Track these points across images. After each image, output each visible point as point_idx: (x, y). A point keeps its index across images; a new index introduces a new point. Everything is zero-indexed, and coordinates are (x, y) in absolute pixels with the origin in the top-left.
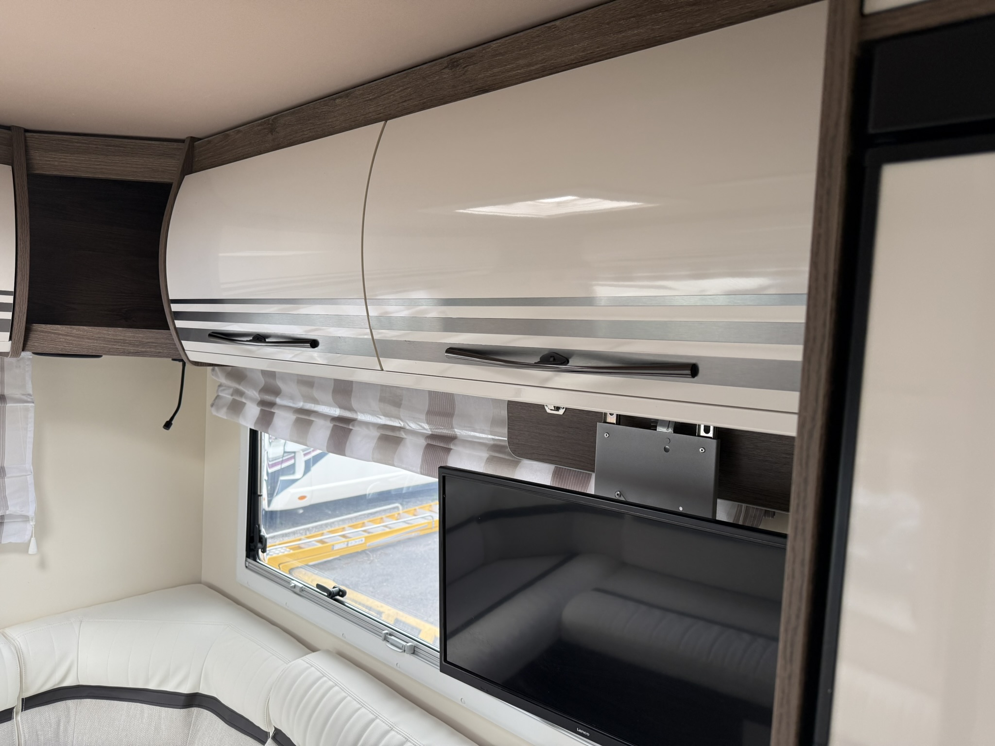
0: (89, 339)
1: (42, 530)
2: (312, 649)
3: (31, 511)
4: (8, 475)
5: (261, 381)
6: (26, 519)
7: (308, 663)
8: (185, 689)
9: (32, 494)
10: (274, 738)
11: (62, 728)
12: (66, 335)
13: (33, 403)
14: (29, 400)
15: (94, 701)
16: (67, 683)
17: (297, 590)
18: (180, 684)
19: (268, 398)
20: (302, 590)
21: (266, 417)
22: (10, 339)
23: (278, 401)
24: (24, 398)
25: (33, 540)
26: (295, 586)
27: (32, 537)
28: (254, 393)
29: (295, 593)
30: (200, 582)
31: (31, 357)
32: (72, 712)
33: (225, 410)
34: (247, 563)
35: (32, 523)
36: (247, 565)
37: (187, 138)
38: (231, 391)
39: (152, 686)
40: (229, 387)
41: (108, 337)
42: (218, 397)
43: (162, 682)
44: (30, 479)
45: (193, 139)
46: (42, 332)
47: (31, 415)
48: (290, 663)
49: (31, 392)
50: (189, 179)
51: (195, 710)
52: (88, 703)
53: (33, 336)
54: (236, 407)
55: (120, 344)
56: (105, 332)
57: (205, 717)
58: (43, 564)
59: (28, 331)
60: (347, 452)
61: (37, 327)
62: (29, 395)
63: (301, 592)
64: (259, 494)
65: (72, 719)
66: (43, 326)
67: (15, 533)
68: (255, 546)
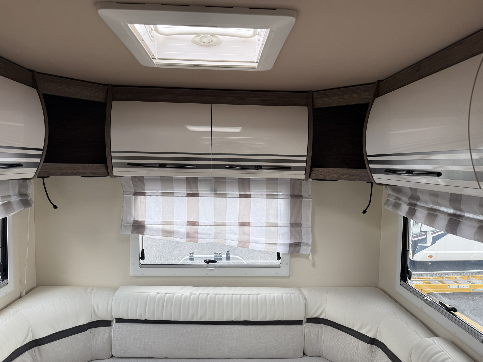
1: (314, 251)
2: (436, 335)
3: (310, 242)
4: (303, 227)
5: (410, 193)
6: (308, 245)
7: (433, 342)
8: (370, 335)
9: (310, 236)
11: (319, 334)
13: (312, 199)
14: (310, 198)
15: (332, 328)
17: (428, 302)
18: (368, 332)
19: (413, 202)
21: (412, 212)
22: (305, 174)
23: (418, 203)
25: (311, 254)
26: (427, 300)
27: (310, 253)
28: (406, 199)
29: (427, 304)
30: (378, 287)
31: (311, 181)
32: (324, 330)
33: (391, 207)
35: (310, 247)
36: (401, 284)
37: (376, 81)
38: (394, 197)
40: (393, 196)
41: (340, 172)
42: (388, 200)
43: (360, 329)
44: (310, 229)
45: (379, 81)
46: (316, 171)
47: (311, 203)
48: (423, 339)
49: (311, 195)
50: (377, 100)
51: (375, 347)
52: (330, 328)
53: (313, 172)
54: (397, 206)
55: (345, 175)
56: (340, 170)
57: (380, 352)
58: (314, 265)
59: (311, 170)
63: (431, 304)
64: (408, 249)
65: (323, 333)
66: (316, 168)
67: (305, 250)
68: (406, 275)
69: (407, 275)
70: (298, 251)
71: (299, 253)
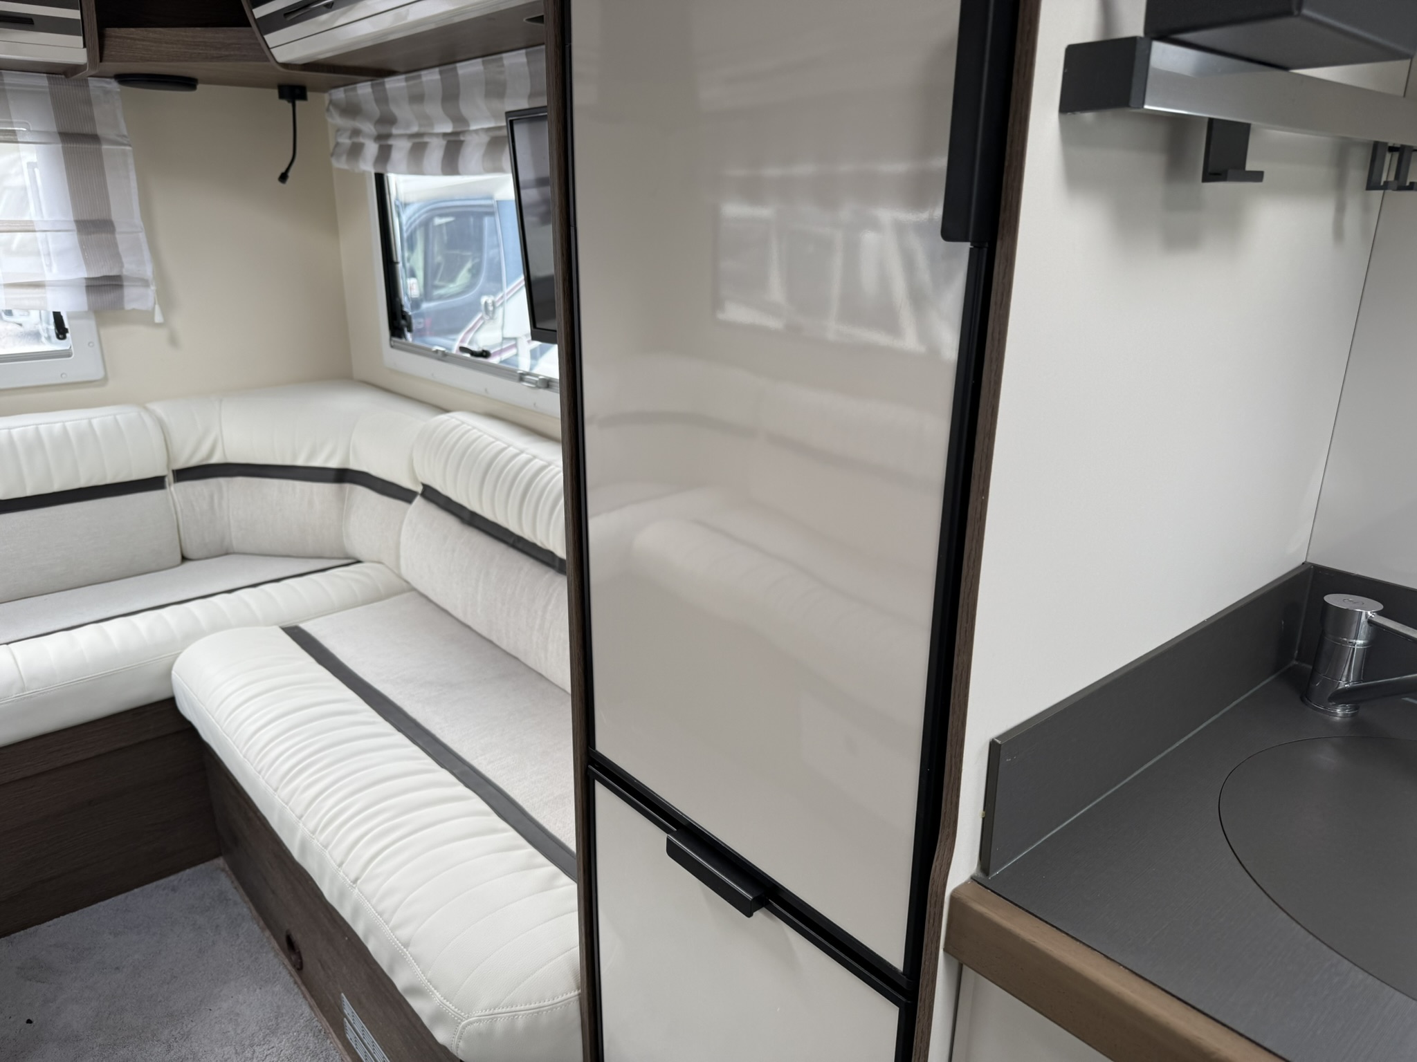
0: (166, 43)
1: (166, 300)
3: (148, 271)
4: (118, 229)
5: (376, 111)
6: (145, 283)
7: (444, 419)
8: (334, 463)
9: (147, 255)
10: (423, 495)
11: (216, 501)
12: (143, 40)
13: (130, 146)
14: (125, 142)
15: (244, 478)
16: (216, 459)
17: (440, 354)
18: (328, 458)
19: (384, 130)
20: (445, 354)
21: (384, 154)
22: (85, 46)
23: (395, 131)
24: (119, 139)
25: (157, 308)
26: (437, 351)
27: (155, 304)
28: (370, 128)
29: (439, 359)
30: (352, 379)
31: (119, 90)
32: (226, 489)
33: (344, 158)
34: (392, 343)
35: (153, 288)
38: (348, 133)
39: (300, 462)
42: (337, 144)
43: (310, 457)
44: (142, 236)
47: (131, 160)
49: (125, 133)
51: (348, 487)
52: (240, 481)
53: (107, 42)
54: (355, 151)
57: (361, 493)
58: (173, 341)
59: (102, 37)
60: (461, 167)
61: (111, 31)
62: (124, 136)
63: (444, 356)
64: (395, 259)
66: (116, 29)
67: (137, 298)
68: (399, 323)
69: (403, 322)
70: (118, 305)
71: (122, 308)
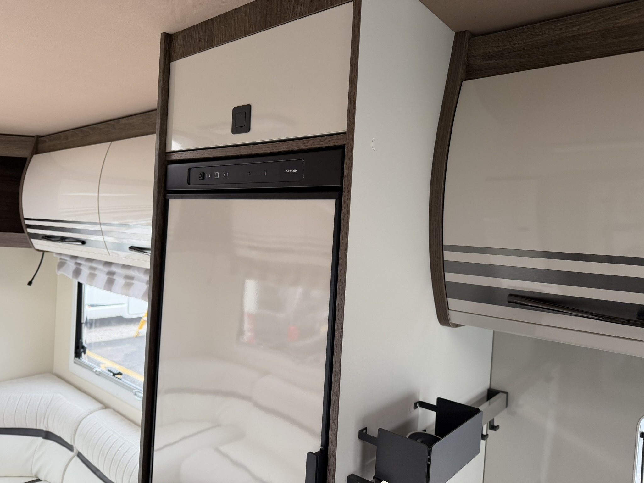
17: (97, 373)
20: (100, 373)
26: (96, 371)
29: (97, 374)
30: (52, 373)
36: (75, 361)
37: (36, 136)
45: (39, 137)
50: (36, 158)
63: (99, 374)
68: (80, 351)
69: (82, 350)
